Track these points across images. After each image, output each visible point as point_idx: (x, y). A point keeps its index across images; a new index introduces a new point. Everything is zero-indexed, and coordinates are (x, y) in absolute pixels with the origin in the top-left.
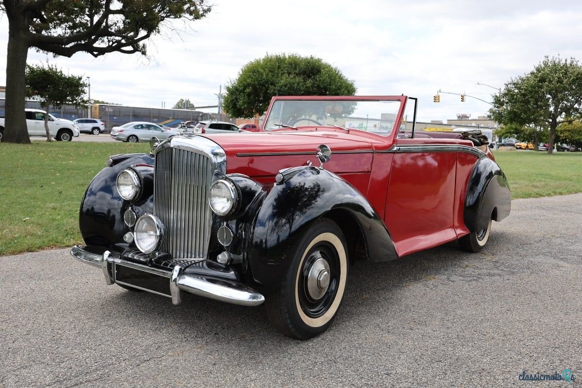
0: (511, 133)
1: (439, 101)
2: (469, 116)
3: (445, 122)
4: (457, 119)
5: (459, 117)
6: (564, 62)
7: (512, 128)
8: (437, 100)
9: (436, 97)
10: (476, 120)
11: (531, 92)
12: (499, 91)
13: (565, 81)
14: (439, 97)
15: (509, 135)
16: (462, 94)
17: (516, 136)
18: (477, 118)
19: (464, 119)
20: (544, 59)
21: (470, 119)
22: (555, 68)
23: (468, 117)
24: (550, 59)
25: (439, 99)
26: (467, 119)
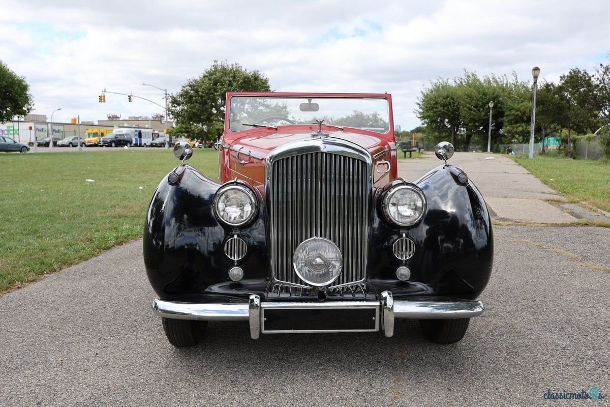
0: (182, 132)
1: (104, 101)
2: (119, 116)
3: (96, 123)
4: (107, 119)
5: (109, 118)
6: (231, 67)
7: (183, 128)
8: (103, 100)
9: (101, 97)
10: (127, 120)
11: (207, 94)
12: (164, 92)
13: (235, 84)
14: (104, 97)
15: (180, 134)
16: (129, 95)
17: (186, 135)
18: (128, 119)
19: (115, 119)
20: (213, 63)
21: (120, 119)
22: (224, 72)
23: (119, 118)
24: (219, 63)
25: (104, 99)
26: (118, 119)
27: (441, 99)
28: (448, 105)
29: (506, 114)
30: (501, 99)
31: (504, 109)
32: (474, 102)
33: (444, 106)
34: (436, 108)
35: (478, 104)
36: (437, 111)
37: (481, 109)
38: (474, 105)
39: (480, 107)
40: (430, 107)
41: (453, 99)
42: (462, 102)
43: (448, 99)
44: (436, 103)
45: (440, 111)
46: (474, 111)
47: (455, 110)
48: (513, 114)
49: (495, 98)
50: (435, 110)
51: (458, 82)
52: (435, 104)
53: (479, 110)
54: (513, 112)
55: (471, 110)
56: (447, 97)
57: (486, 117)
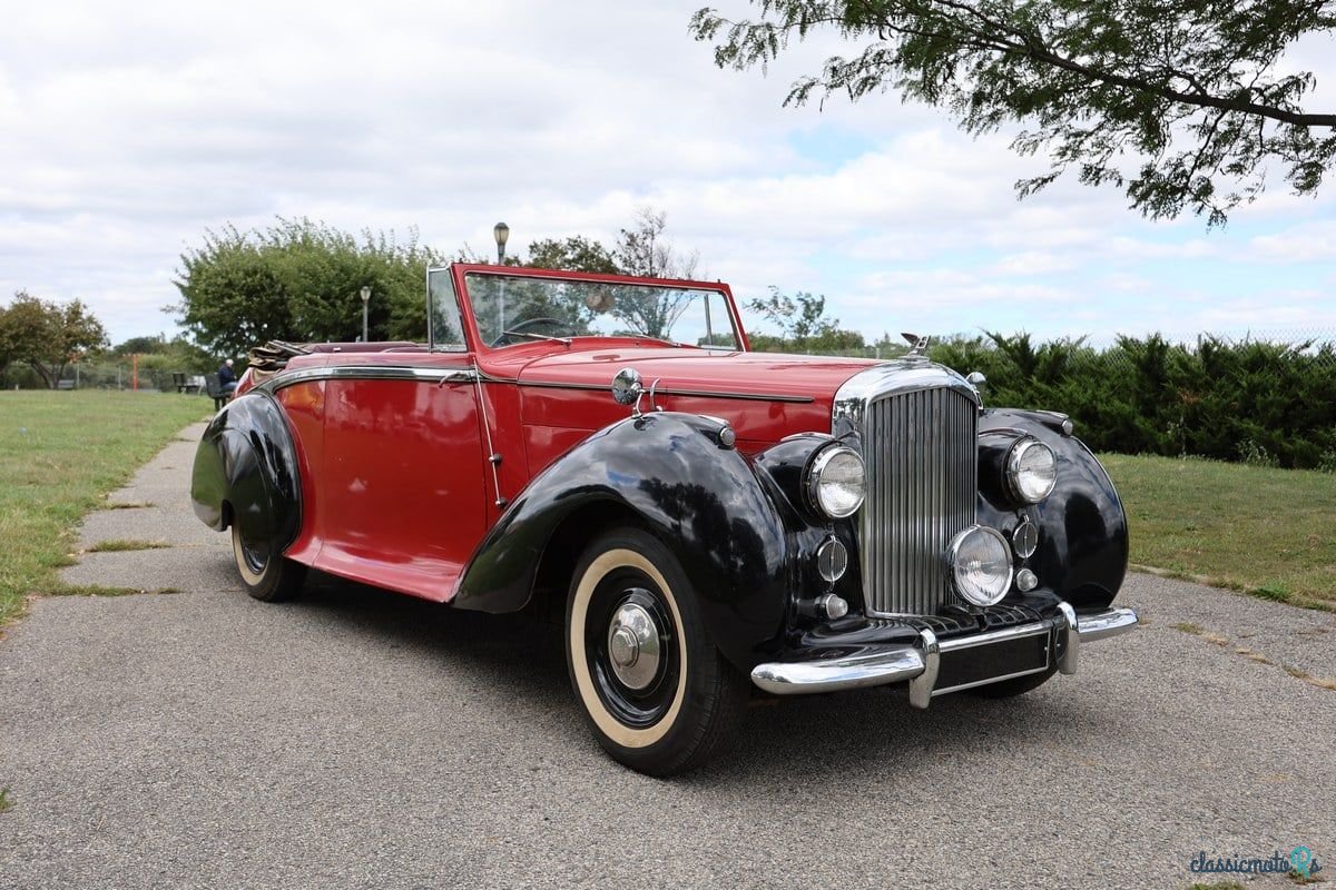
27: (241, 274)
28: (258, 291)
29: (394, 313)
30: (382, 281)
31: (389, 306)
32: (322, 285)
33: (250, 292)
34: (230, 297)
35: (331, 291)
36: (232, 306)
37: (339, 303)
38: (322, 292)
39: (337, 298)
40: (213, 293)
41: (269, 276)
42: (292, 286)
43: (258, 276)
44: (230, 284)
45: (239, 304)
46: (324, 308)
47: (274, 303)
48: (409, 317)
49: (369, 280)
50: (227, 301)
51: (269, 239)
52: (227, 285)
53: (333, 305)
54: (410, 311)
55: (317, 304)
56: (255, 273)
57: (348, 321)
